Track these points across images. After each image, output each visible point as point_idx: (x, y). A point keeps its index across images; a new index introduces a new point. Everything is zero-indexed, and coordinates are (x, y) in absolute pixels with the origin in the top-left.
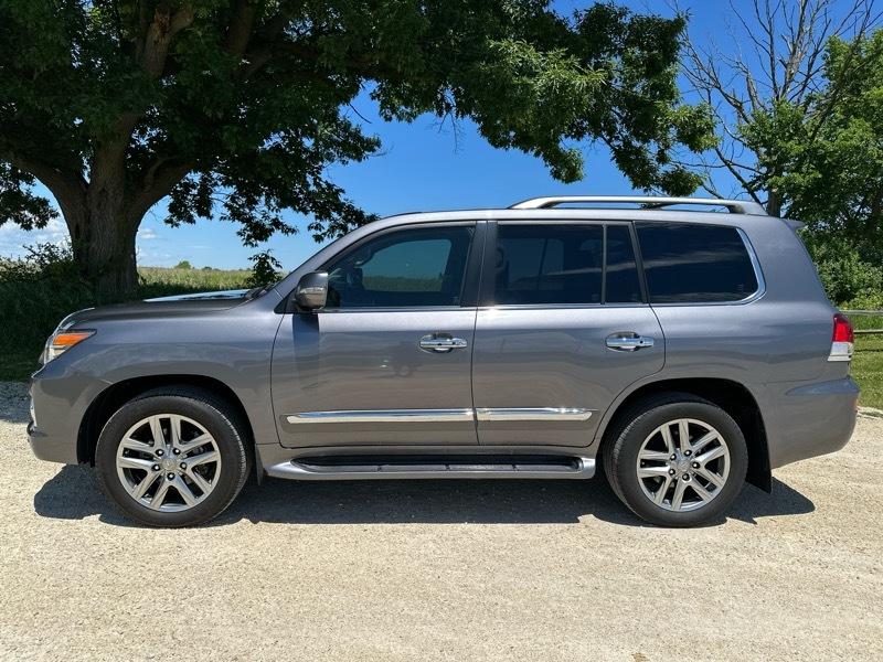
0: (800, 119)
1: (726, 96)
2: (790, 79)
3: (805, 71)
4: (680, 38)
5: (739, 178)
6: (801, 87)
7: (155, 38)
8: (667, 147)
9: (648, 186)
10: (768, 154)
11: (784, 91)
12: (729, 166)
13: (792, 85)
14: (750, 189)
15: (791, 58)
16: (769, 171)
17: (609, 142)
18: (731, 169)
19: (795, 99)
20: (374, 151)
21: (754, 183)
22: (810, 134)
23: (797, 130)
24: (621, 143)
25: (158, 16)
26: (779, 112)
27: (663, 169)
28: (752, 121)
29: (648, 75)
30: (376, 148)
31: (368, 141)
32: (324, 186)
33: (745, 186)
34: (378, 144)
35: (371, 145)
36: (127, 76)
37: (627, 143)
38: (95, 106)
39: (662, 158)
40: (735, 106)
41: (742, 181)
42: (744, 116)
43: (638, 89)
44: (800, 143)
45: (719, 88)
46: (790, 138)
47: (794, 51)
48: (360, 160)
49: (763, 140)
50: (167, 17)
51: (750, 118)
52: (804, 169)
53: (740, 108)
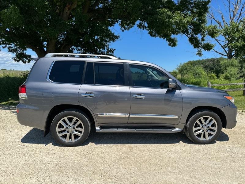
0: (238, 27)
1: (216, 21)
2: (235, 15)
3: (239, 13)
4: (208, 6)
5: (220, 44)
6: (238, 18)
7: (67, 11)
8: (204, 37)
9: (198, 48)
10: (229, 37)
11: (233, 19)
12: (217, 41)
13: (235, 17)
14: (223, 47)
15: (235, 9)
16: (229, 42)
17: (187, 35)
18: (218, 42)
19: (236, 21)
20: (118, 39)
21: (224, 46)
22: (241, 31)
23: (237, 30)
24: (191, 36)
25: (68, 5)
26: (232, 25)
27: (203, 43)
28: (224, 28)
29: (198, 16)
30: (118, 38)
31: (116, 36)
32: (109, 50)
33: (222, 47)
34: (119, 37)
35: (117, 37)
36: (60, 22)
37: (192, 36)
38: (52, 31)
39: (203, 40)
40: (219, 23)
41: (221, 45)
42: (221, 26)
43: (195, 20)
44: (238, 34)
45: (214, 19)
46: (236, 33)
47: (236, 7)
48: (114, 42)
49: (227, 33)
50: (70, 5)
51: (223, 27)
52: (239, 41)
53: (220, 24)
